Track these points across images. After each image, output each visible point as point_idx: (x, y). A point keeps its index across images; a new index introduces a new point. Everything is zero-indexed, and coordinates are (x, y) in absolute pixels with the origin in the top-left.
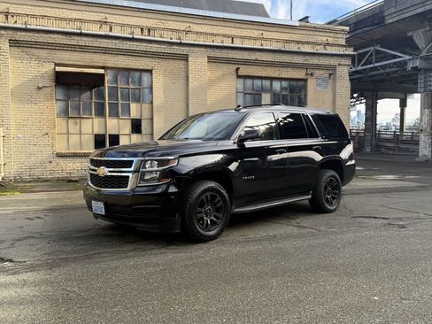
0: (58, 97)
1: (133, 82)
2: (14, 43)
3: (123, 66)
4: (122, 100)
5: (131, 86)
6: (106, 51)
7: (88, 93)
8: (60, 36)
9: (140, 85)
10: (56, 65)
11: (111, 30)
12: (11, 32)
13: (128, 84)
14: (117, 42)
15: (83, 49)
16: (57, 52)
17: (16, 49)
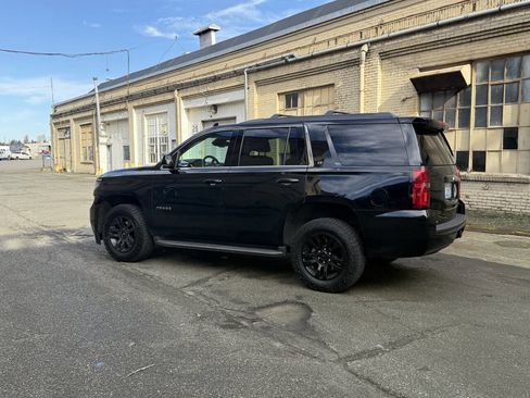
0: (423, 109)
1: (510, 74)
2: (384, 56)
3: (495, 53)
4: (492, 102)
5: (507, 80)
6: (471, 38)
7: (453, 98)
8: (421, 35)
9: (519, 76)
10: (421, 70)
11: (474, 9)
12: (379, 45)
13: (503, 78)
14: (484, 21)
15: (445, 43)
16: (422, 55)
17: (387, 62)
